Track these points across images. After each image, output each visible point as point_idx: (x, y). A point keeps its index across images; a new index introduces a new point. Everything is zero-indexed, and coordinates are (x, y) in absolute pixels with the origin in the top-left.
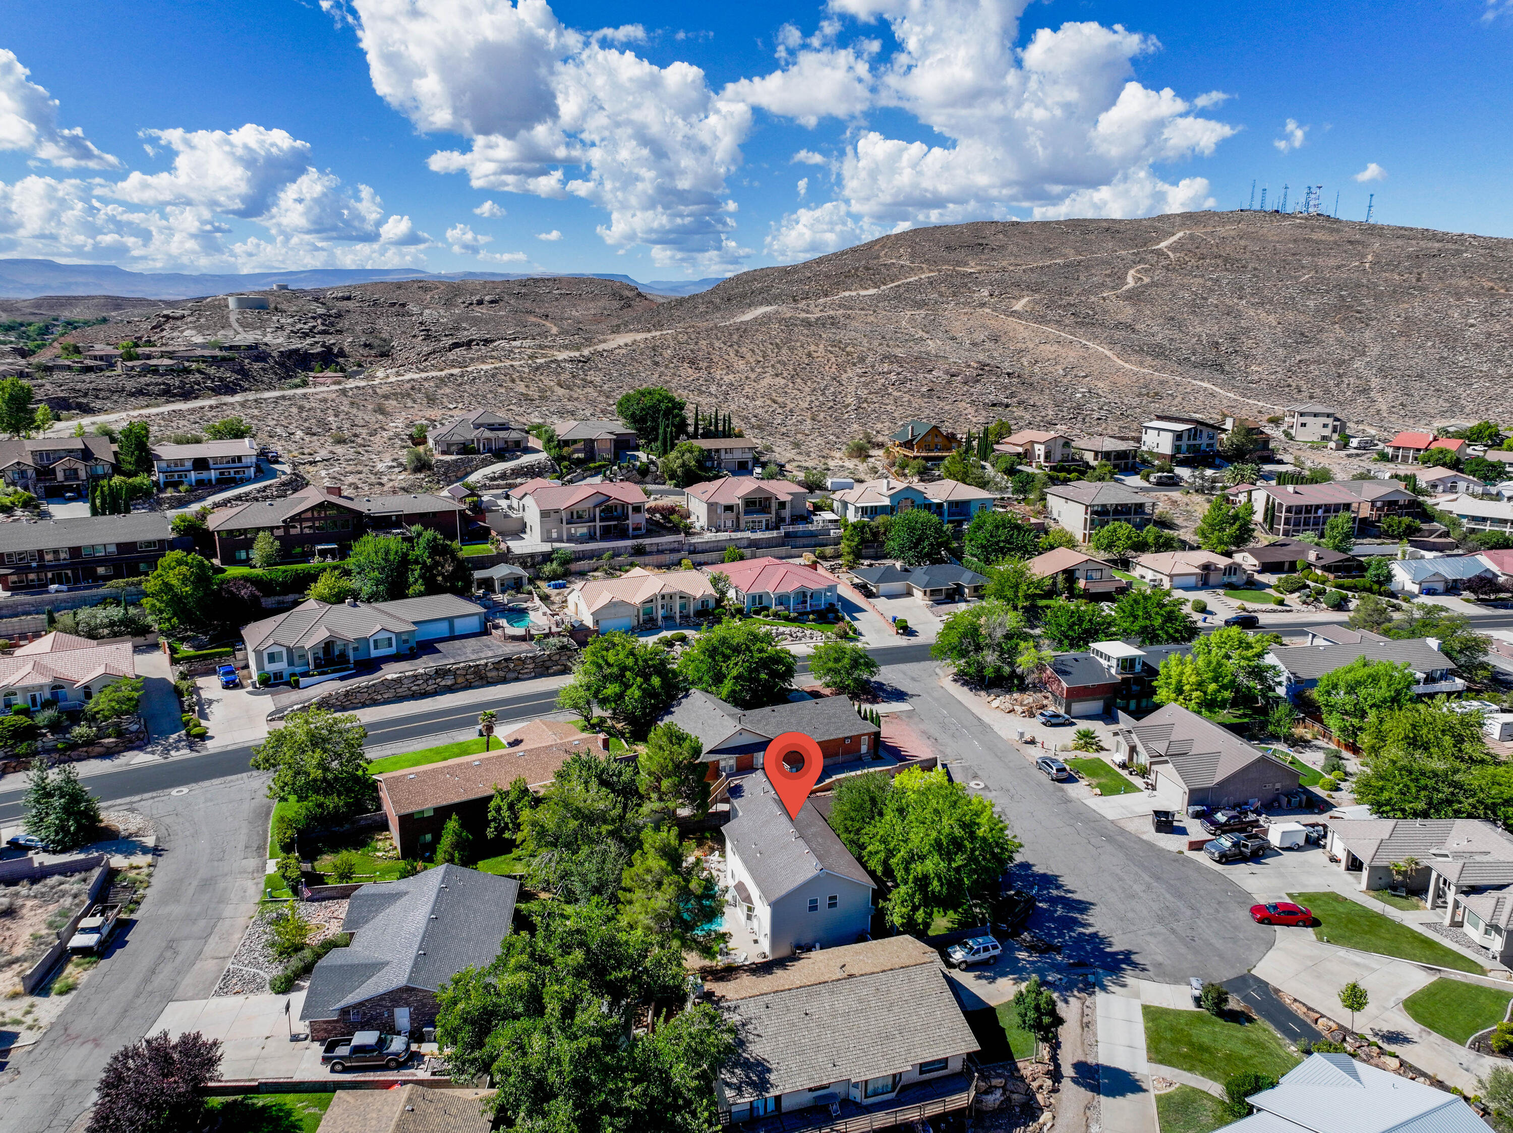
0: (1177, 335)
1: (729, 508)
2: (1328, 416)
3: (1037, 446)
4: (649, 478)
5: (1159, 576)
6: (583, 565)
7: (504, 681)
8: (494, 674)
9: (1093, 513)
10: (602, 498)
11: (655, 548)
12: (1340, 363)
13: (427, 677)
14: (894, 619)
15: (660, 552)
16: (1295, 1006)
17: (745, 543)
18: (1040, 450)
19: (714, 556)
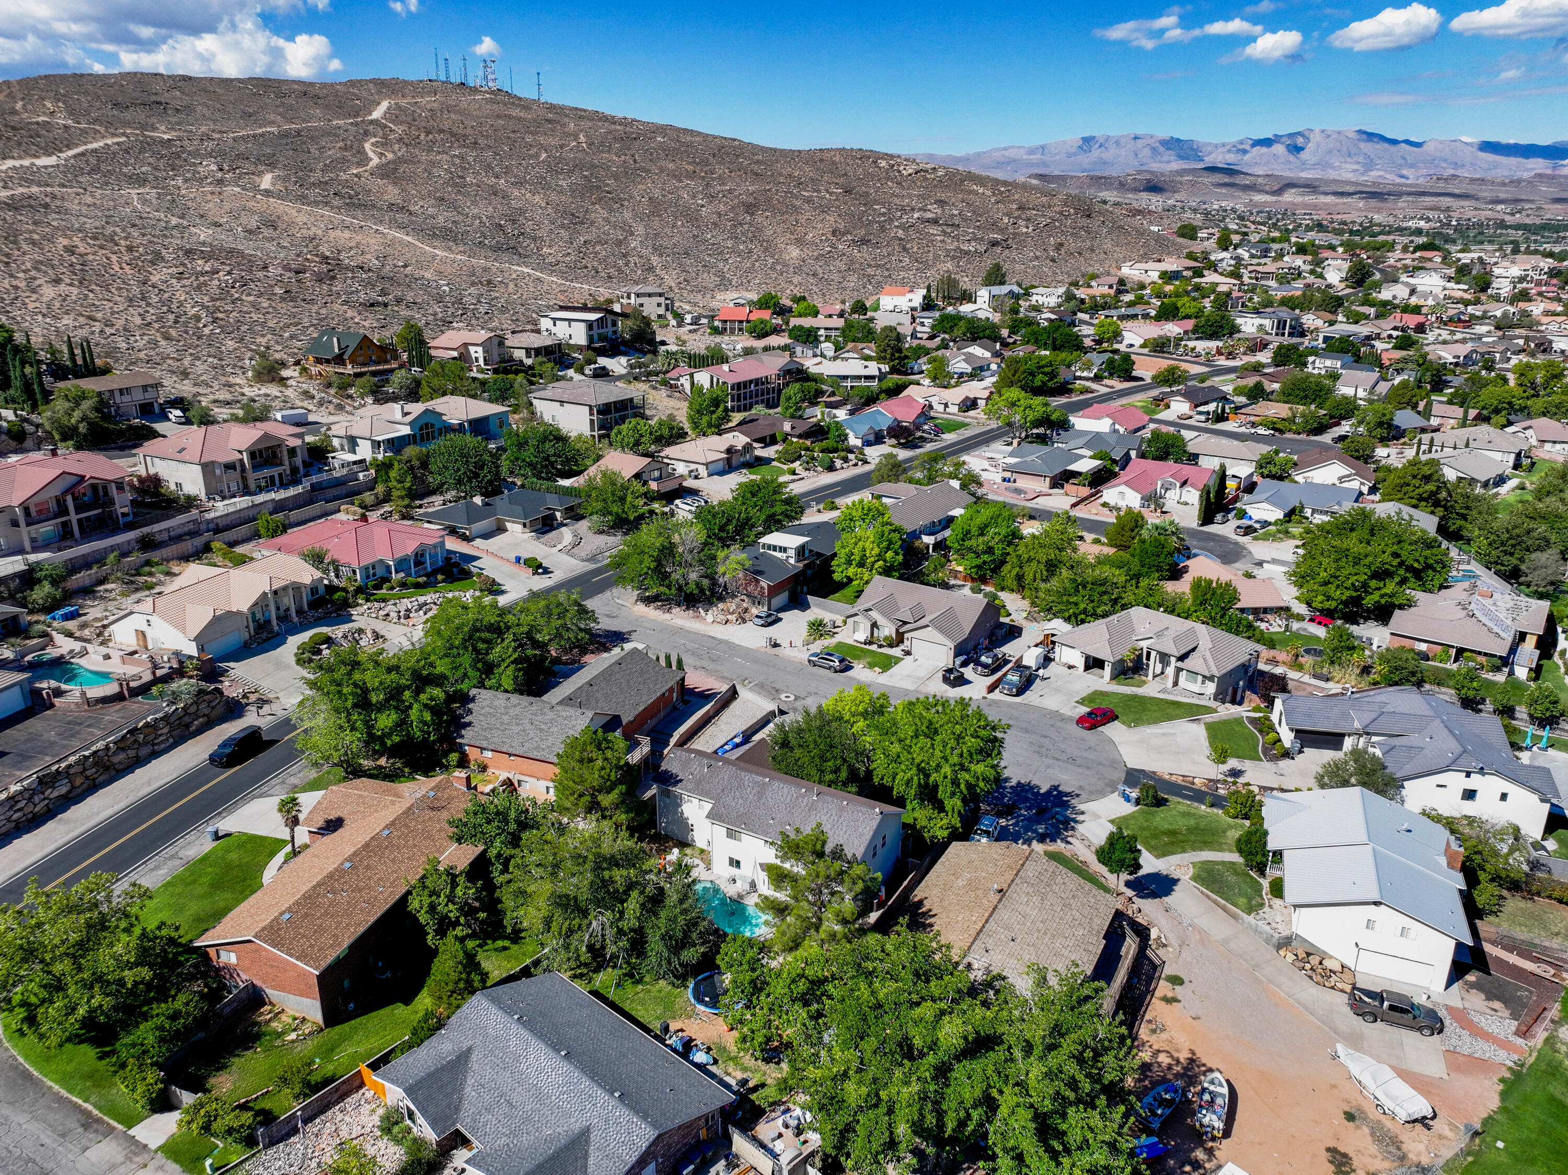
0: (460, 218)
1: (230, 467)
2: (660, 295)
3: (472, 349)
4: (28, 443)
5: (693, 466)
6: (81, 578)
7: (139, 762)
8: (121, 756)
9: (599, 412)
10: (72, 480)
11: (165, 536)
12: (619, 243)
13: (29, 793)
14: (518, 559)
15: (178, 539)
16: (1174, 778)
17: (270, 506)
18: (477, 352)
19: (243, 530)
